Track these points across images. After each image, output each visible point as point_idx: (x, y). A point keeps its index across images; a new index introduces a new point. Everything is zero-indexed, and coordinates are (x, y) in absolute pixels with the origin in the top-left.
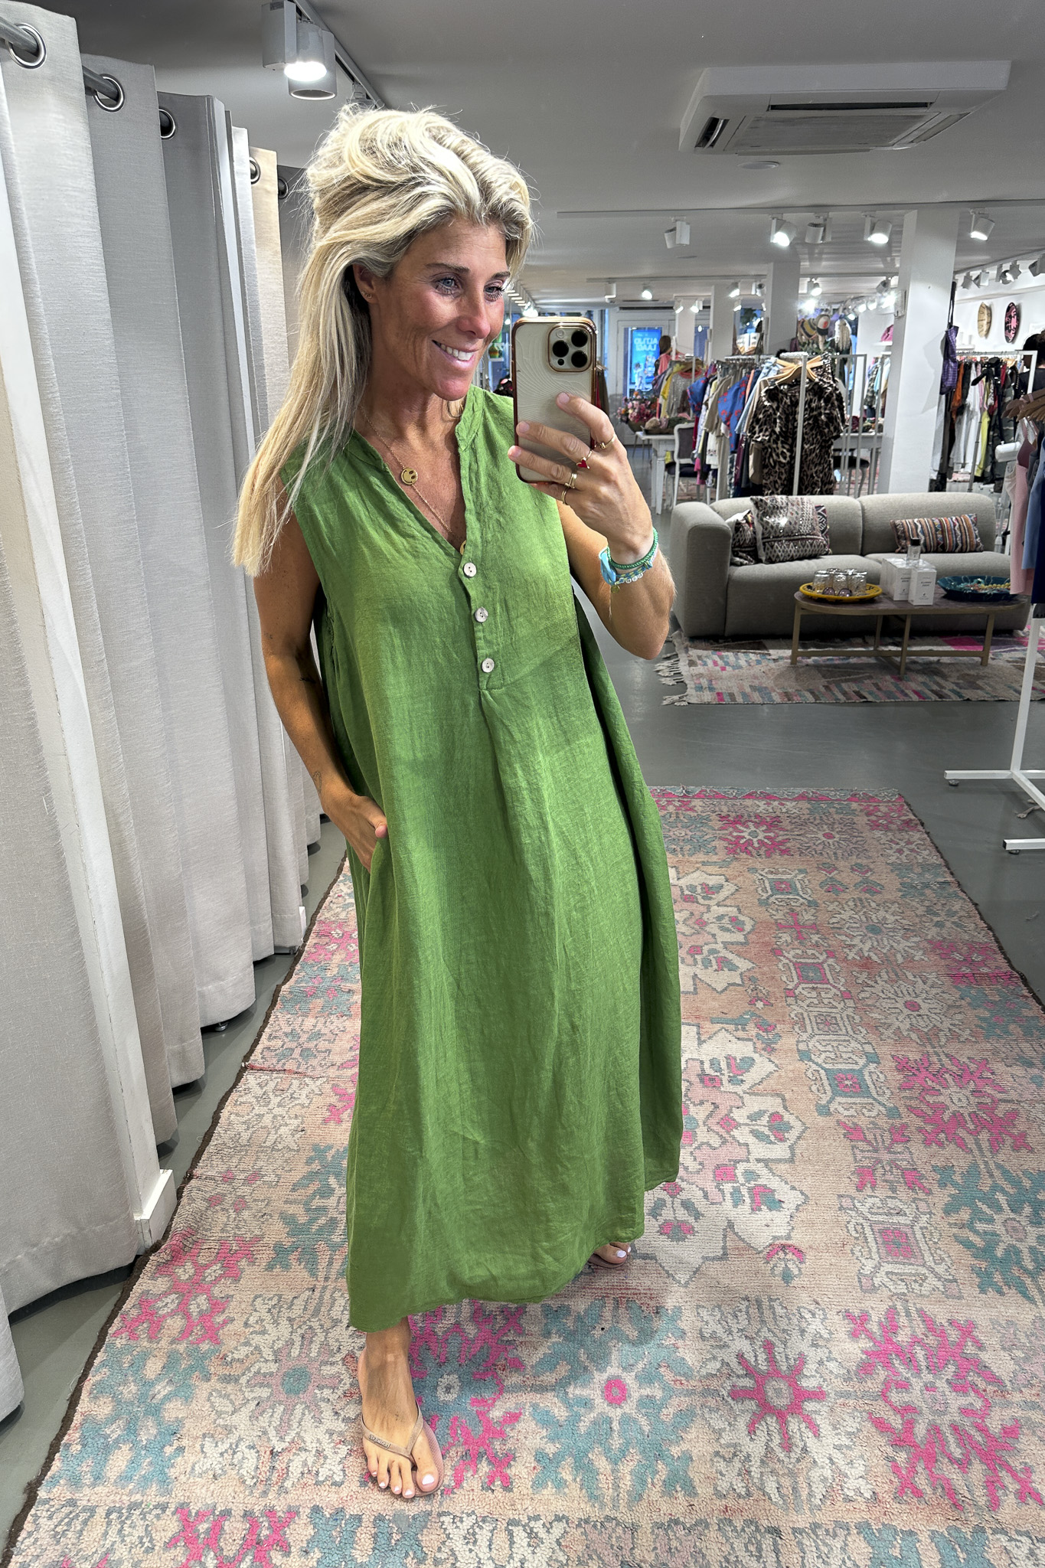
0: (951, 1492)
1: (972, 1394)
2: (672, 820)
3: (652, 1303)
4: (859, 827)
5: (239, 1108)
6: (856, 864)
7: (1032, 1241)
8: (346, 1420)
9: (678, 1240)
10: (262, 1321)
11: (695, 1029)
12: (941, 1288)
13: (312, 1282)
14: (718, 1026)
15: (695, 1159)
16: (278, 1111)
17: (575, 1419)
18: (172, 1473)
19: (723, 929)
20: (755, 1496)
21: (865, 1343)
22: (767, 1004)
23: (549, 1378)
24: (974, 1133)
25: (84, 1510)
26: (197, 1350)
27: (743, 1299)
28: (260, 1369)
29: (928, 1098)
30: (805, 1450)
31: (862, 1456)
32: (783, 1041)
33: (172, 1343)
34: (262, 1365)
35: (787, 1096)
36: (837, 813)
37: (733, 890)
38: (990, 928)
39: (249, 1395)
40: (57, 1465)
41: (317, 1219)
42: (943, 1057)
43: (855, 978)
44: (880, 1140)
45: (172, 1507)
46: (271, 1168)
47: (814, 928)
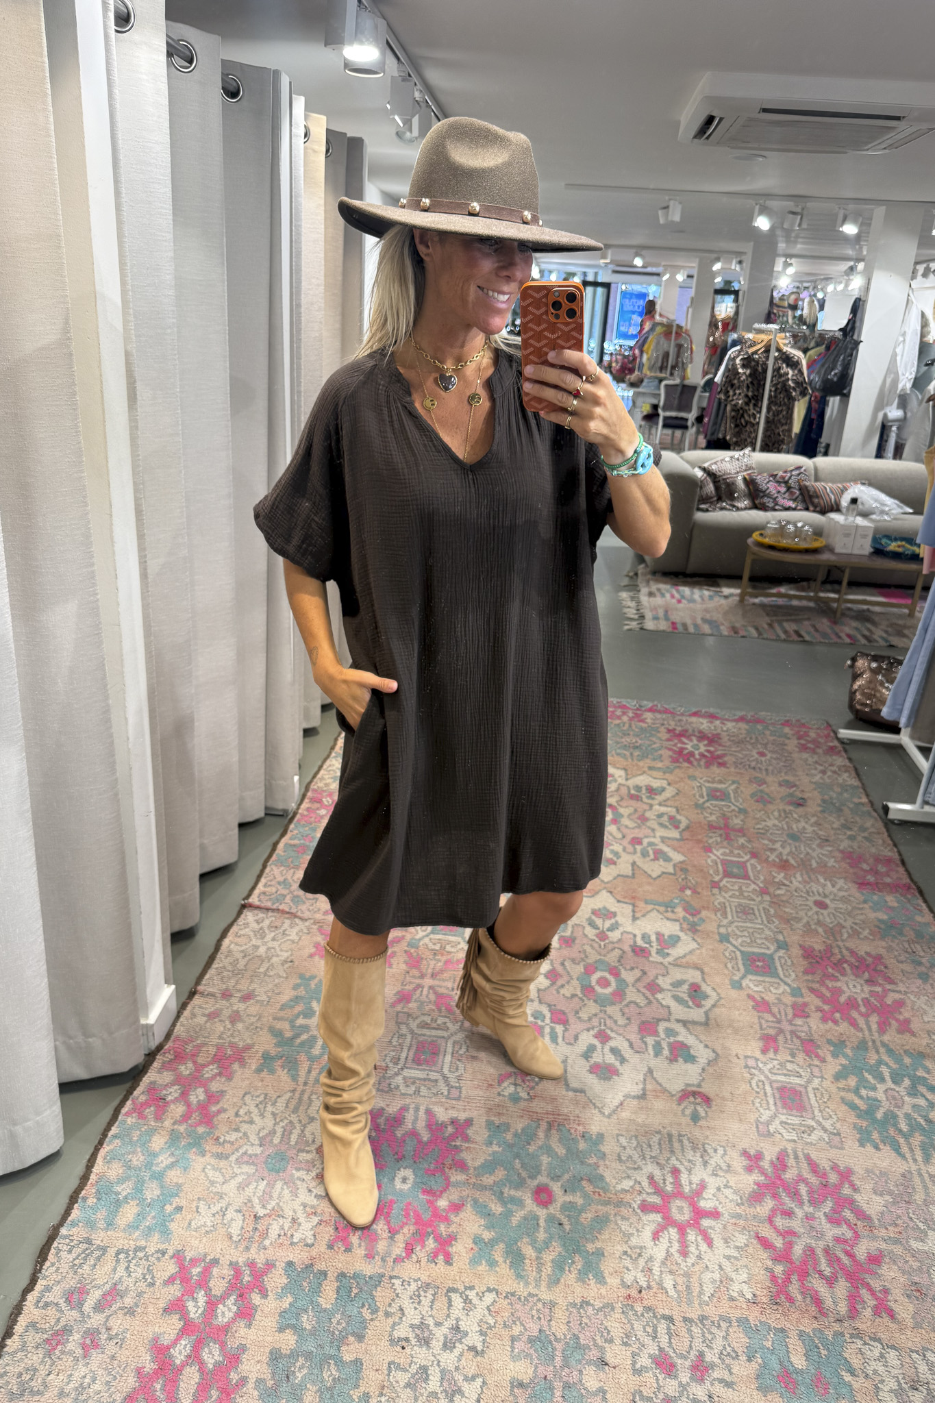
0: (818, 1302)
1: (845, 1226)
2: (626, 728)
3: (580, 1128)
4: (790, 748)
5: (239, 939)
6: (784, 780)
7: (907, 1108)
8: (318, 1196)
9: (605, 1079)
10: (250, 1113)
11: (629, 907)
12: (827, 1139)
13: (293, 1085)
14: (650, 907)
15: (623, 1014)
16: (270, 944)
17: (508, 1215)
18: (173, 1226)
19: (661, 825)
20: (654, 1290)
21: (756, 1177)
22: (695, 892)
23: (488, 1180)
24: (866, 1016)
25: (99, 1248)
26: (195, 1131)
27: (657, 1133)
28: (247, 1150)
29: (827, 982)
30: (699, 1257)
31: (746, 1266)
32: (706, 923)
33: (174, 1123)
34: (248, 1147)
35: (706, 970)
36: (771, 735)
37: (674, 793)
38: (895, 845)
39: (237, 1170)
40: (76, 1213)
41: (300, 1034)
42: (842, 950)
43: (775, 877)
44: (783, 1014)
45: (171, 1252)
46: (263, 990)
47: (742, 831)
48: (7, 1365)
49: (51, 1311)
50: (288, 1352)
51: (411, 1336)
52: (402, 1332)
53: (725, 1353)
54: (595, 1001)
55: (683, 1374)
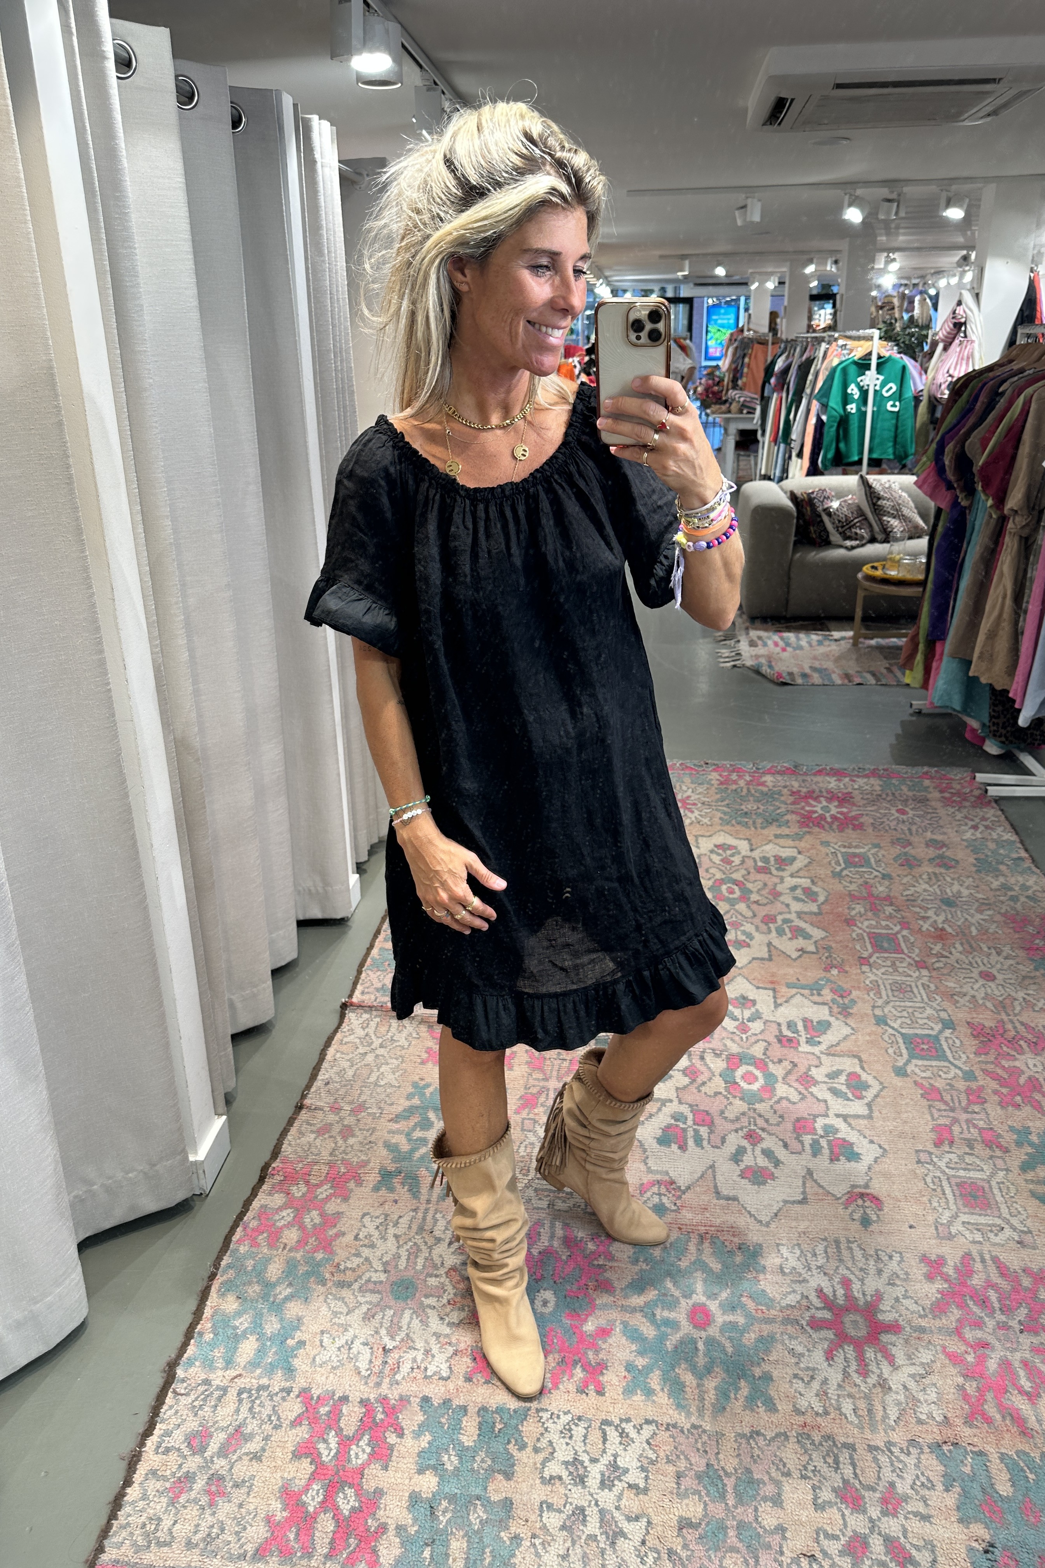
0: (1019, 1420)
1: (1043, 1335)
2: (744, 793)
4: (933, 803)
5: (344, 1047)
6: (931, 840)
8: (450, 1324)
9: (760, 1184)
10: (371, 1236)
11: (771, 993)
12: (1018, 1238)
13: (415, 1204)
14: (794, 991)
15: (775, 1112)
16: (380, 1051)
17: (662, 1338)
18: (296, 1362)
19: (797, 898)
20: (832, 1416)
21: (939, 1285)
22: (842, 970)
23: (637, 1300)
25: (218, 1388)
26: (313, 1259)
27: (823, 1239)
28: (371, 1277)
29: (1004, 1063)
30: (882, 1377)
31: (935, 1385)
32: (860, 1004)
33: (290, 1250)
34: (373, 1274)
35: (865, 1058)
36: (909, 790)
37: (806, 862)
39: (361, 1299)
40: (191, 1350)
41: (418, 1148)
42: (1018, 1025)
43: (931, 949)
44: (956, 1101)
45: (296, 1391)
46: (373, 1100)
47: (889, 899)
48: (130, 1515)
49: (173, 1456)
50: (430, 1495)
51: (564, 1474)
52: (554, 1468)
53: (918, 1483)
54: (742, 1099)
55: (873, 1508)
